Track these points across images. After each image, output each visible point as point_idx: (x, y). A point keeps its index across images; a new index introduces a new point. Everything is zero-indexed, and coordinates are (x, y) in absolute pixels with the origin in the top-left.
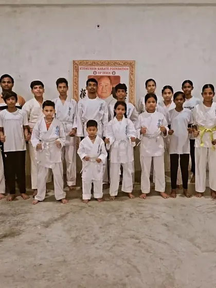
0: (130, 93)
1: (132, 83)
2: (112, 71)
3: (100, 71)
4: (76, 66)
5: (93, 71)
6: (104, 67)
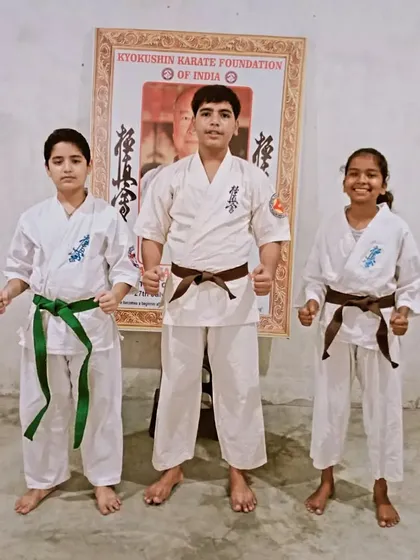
0: (281, 149)
1: (292, 113)
2: (224, 70)
3: (185, 68)
4: (106, 46)
5: (163, 66)
6: (198, 56)
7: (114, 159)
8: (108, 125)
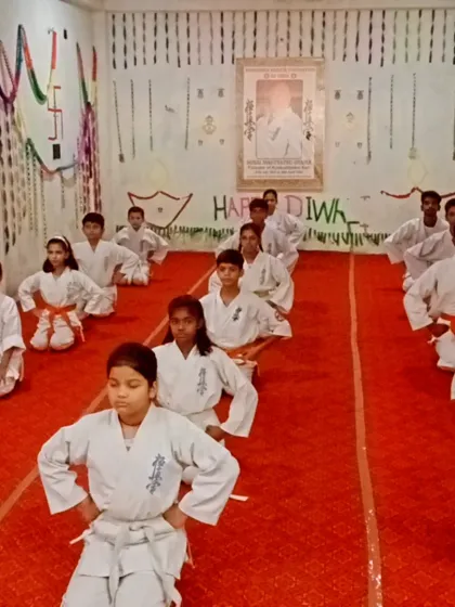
3: (274, 73)
5: (265, 73)
7: (245, 114)
8: (242, 99)
